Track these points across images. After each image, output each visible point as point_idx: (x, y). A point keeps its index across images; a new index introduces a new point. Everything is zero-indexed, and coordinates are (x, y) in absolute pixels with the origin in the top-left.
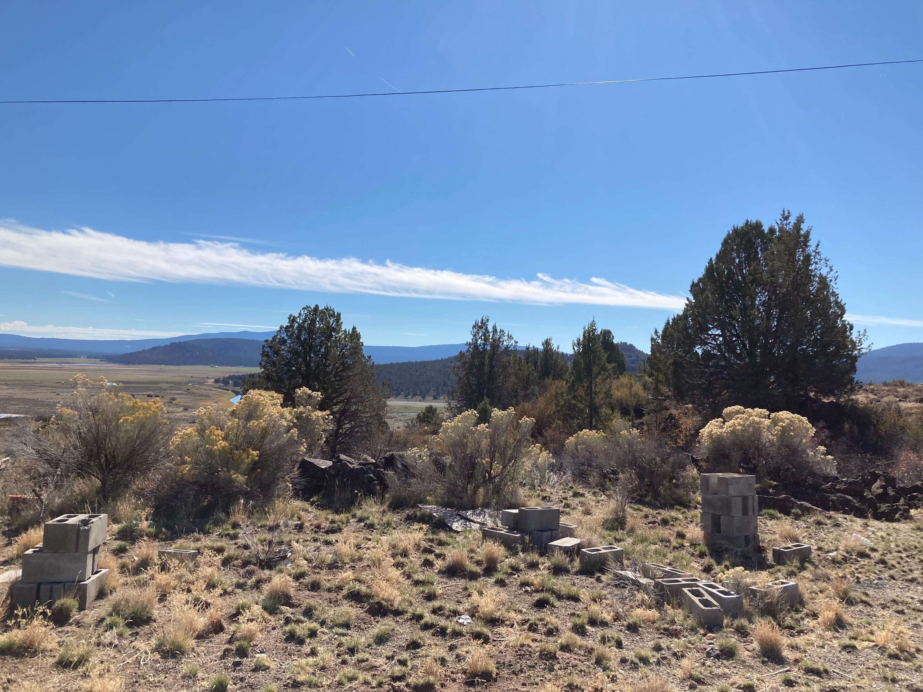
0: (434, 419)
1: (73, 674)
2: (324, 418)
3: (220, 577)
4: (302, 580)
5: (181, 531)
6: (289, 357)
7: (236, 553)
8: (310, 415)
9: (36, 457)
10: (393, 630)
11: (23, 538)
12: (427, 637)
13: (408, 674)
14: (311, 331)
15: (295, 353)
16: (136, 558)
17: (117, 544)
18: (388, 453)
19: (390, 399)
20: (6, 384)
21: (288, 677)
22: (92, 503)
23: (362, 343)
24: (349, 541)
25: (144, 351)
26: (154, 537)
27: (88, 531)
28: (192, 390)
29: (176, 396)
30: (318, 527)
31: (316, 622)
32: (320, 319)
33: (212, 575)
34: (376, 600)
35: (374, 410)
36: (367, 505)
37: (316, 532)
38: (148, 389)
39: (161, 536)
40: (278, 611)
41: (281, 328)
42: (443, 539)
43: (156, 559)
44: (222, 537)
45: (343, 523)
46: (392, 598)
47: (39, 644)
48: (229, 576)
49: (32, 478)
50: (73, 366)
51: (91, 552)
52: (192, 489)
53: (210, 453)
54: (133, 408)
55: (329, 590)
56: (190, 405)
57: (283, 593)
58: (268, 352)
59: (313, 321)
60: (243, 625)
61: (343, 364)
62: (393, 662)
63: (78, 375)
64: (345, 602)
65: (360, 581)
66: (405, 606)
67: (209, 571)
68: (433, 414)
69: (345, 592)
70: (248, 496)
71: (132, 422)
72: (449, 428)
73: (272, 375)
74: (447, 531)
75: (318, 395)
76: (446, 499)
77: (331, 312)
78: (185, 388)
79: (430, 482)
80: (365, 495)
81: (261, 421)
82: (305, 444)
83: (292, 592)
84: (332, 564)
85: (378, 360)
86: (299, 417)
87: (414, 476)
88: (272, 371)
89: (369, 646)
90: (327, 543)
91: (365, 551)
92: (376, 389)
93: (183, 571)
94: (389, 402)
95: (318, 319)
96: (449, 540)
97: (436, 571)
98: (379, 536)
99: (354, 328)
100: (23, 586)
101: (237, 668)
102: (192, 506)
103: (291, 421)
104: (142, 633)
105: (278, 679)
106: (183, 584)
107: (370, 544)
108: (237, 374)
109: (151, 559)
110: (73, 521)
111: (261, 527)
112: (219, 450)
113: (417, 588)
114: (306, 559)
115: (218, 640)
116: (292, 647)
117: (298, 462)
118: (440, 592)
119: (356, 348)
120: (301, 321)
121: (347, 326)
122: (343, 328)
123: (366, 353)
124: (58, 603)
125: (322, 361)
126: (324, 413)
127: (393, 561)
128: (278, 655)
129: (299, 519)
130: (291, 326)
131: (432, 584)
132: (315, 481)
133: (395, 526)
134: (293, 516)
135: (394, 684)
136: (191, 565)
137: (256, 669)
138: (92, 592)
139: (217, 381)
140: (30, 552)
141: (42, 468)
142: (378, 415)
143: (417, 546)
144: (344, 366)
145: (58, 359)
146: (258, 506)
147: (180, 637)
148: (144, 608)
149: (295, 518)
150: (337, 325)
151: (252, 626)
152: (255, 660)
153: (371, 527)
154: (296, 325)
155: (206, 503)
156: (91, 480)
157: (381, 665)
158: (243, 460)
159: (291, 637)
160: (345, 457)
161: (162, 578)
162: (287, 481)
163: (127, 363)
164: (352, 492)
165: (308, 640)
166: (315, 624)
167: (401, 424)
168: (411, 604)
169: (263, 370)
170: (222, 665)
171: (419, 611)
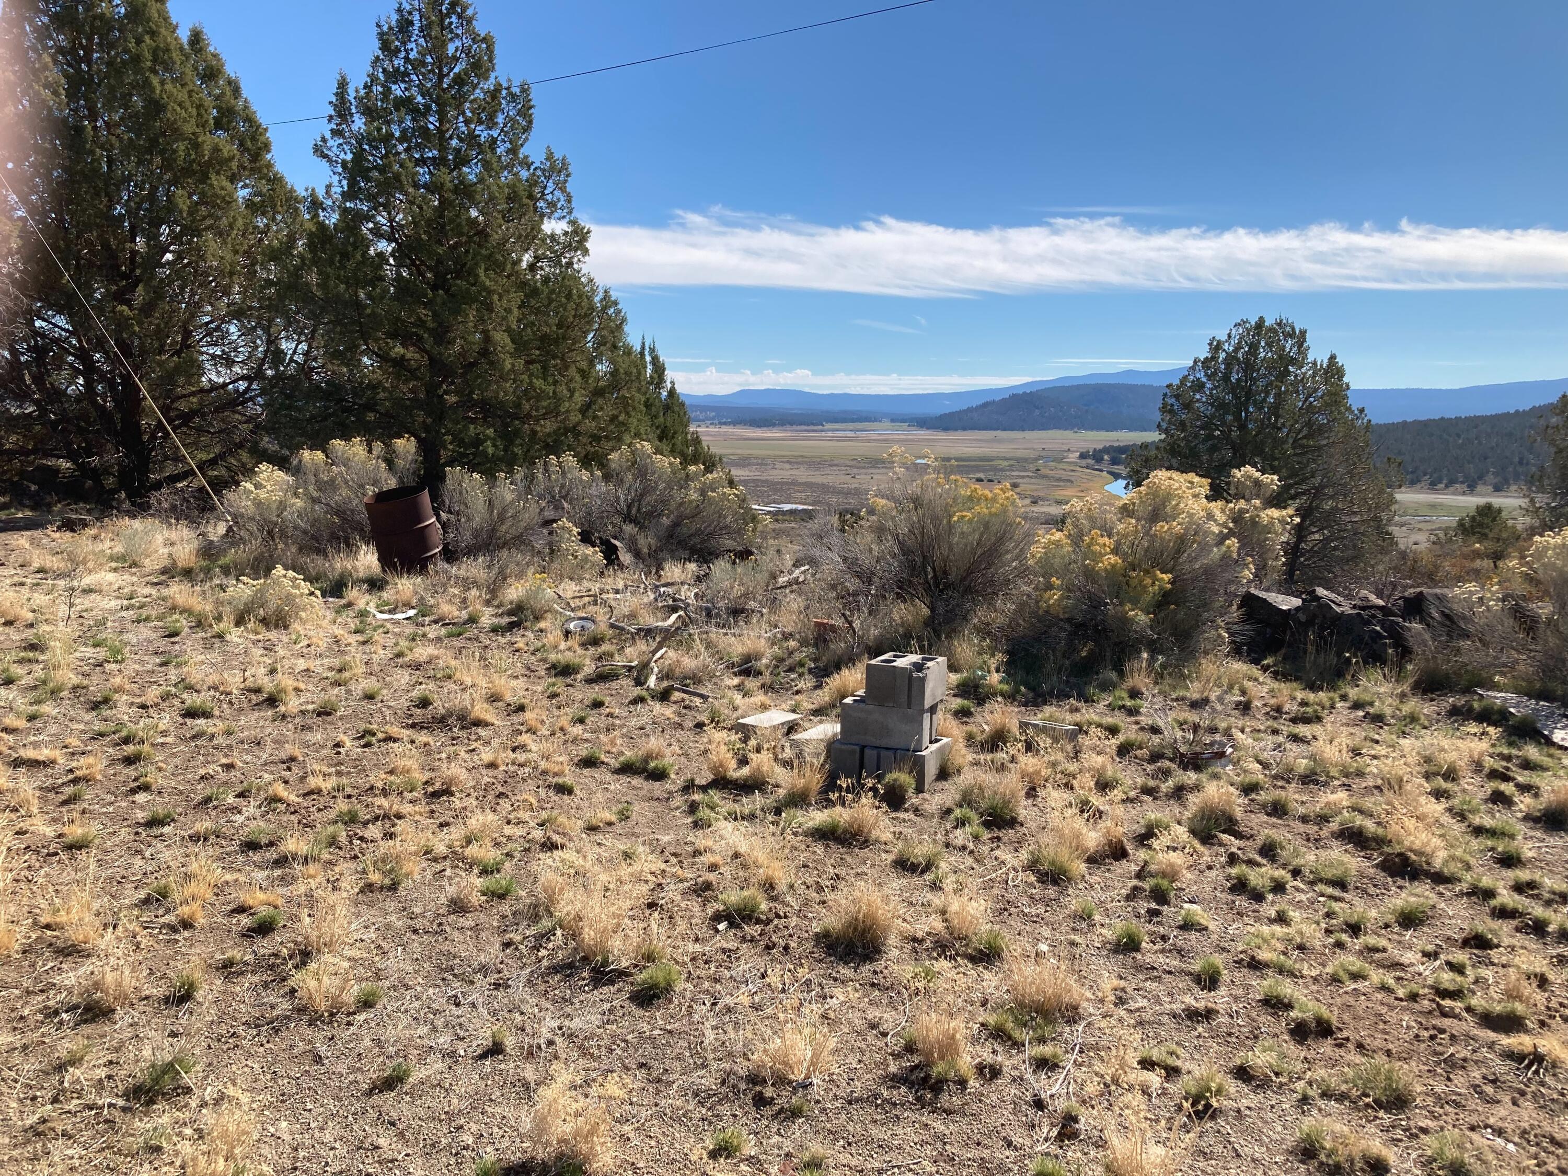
0: (1496, 530)
1: (916, 880)
2: (1282, 521)
3: (1116, 772)
4: (1253, 796)
5: (1051, 694)
6: (1208, 413)
7: (1139, 739)
8: (1258, 516)
9: (842, 566)
10: (1434, 907)
11: (835, 681)
12: (1504, 931)
13: (1470, 990)
14: (1249, 366)
15: (1221, 406)
16: (986, 727)
17: (957, 703)
18: (1412, 590)
19: (1403, 489)
20: (788, 462)
21: (1240, 949)
22: (920, 639)
23: (1347, 385)
24: (1338, 740)
25: (970, 410)
26: (1010, 697)
27: (923, 680)
28: (1044, 471)
29: (1018, 481)
30: (1278, 709)
31: (1284, 869)
32: (1266, 344)
33: (1104, 767)
34: (1398, 849)
35: (1369, 510)
36: (1369, 681)
37: (1275, 718)
38: (978, 469)
39: (1018, 697)
40: (1215, 841)
41: (1195, 362)
42: (1533, 758)
43: (1015, 730)
44: (1113, 710)
45: (1323, 708)
46: (1428, 850)
47: (870, 832)
48: (1129, 772)
49: (840, 597)
50: (873, 435)
51: (927, 711)
52: (1062, 629)
53: (1089, 574)
54: (970, 498)
55: (1304, 819)
56: (1041, 494)
57: (1224, 812)
58: (1172, 405)
59: (1254, 347)
60: (1160, 855)
61: (1309, 424)
62: (1438, 963)
63: (895, 448)
64: (1335, 843)
65: (1361, 812)
66: (1454, 868)
67: (1098, 761)
68: (1494, 520)
69: (1334, 826)
70: (1154, 649)
71: (970, 521)
72: (1548, 549)
73: (1179, 446)
74: (1540, 743)
75: (1272, 481)
76: (1538, 686)
77: (1288, 329)
78: (1032, 467)
79: (1502, 649)
80: (1366, 662)
81: (1175, 523)
82: (1251, 566)
83: (1238, 813)
84: (1308, 776)
85: (1378, 416)
86: (1237, 518)
87: (1466, 635)
88: (1179, 439)
89: (1387, 926)
90: (1295, 738)
91: (1368, 761)
92: (1373, 471)
93: (1060, 756)
94: (1398, 496)
95: (1263, 344)
96: (1546, 761)
97: (1519, 815)
98: (1394, 737)
99: (1333, 358)
100: (843, 747)
101: (1155, 920)
102: (1064, 656)
103: (1224, 525)
104: (1005, 839)
105: (1223, 949)
106: (1059, 776)
107: (1381, 750)
108: (1116, 444)
109: (1008, 731)
110: (902, 663)
111: (1177, 700)
112: (1106, 570)
113: (1480, 839)
114: (1260, 762)
115: (1119, 871)
116: (1242, 902)
117: (1237, 596)
118: (1530, 854)
119: (1335, 394)
120: (1231, 348)
121: (1318, 354)
122: (1310, 358)
123: (1354, 403)
124: (890, 777)
125: (1269, 419)
126: (1284, 512)
127: (1428, 787)
128: (1219, 911)
129: (1243, 692)
130: (1214, 358)
131: (1512, 837)
132: (1268, 630)
133: (1426, 723)
134: (1231, 687)
135: (1442, 1002)
136: (1069, 747)
137: (1187, 926)
138: (931, 770)
139: (1083, 456)
140: (848, 700)
141: (852, 584)
142: (1376, 519)
143: (1478, 766)
144: (1310, 428)
145: (851, 425)
146: (1171, 666)
147: (1064, 856)
148: (1006, 803)
149: (1236, 691)
150: (1299, 352)
151: (1176, 858)
152: (1183, 912)
153: (1378, 719)
154: (1222, 355)
155: (1084, 654)
156: (914, 606)
157: (1412, 965)
158: (1145, 587)
159: (1240, 886)
160: (1325, 592)
161: (1028, 762)
162: (1219, 627)
163: (946, 429)
164: (1339, 654)
165: (1270, 897)
166: (1282, 872)
167: (1422, 537)
168: (1468, 867)
169: (1163, 436)
170: (1129, 909)
171: (1486, 882)
